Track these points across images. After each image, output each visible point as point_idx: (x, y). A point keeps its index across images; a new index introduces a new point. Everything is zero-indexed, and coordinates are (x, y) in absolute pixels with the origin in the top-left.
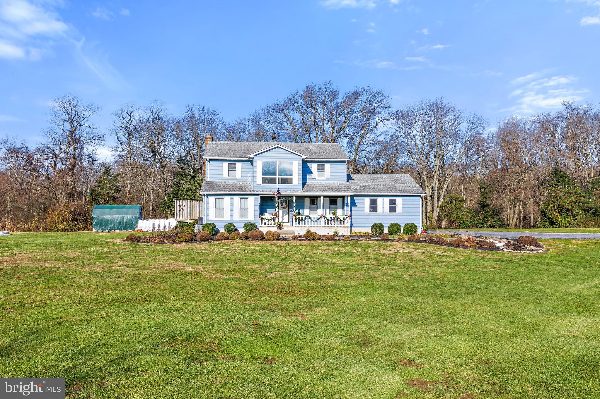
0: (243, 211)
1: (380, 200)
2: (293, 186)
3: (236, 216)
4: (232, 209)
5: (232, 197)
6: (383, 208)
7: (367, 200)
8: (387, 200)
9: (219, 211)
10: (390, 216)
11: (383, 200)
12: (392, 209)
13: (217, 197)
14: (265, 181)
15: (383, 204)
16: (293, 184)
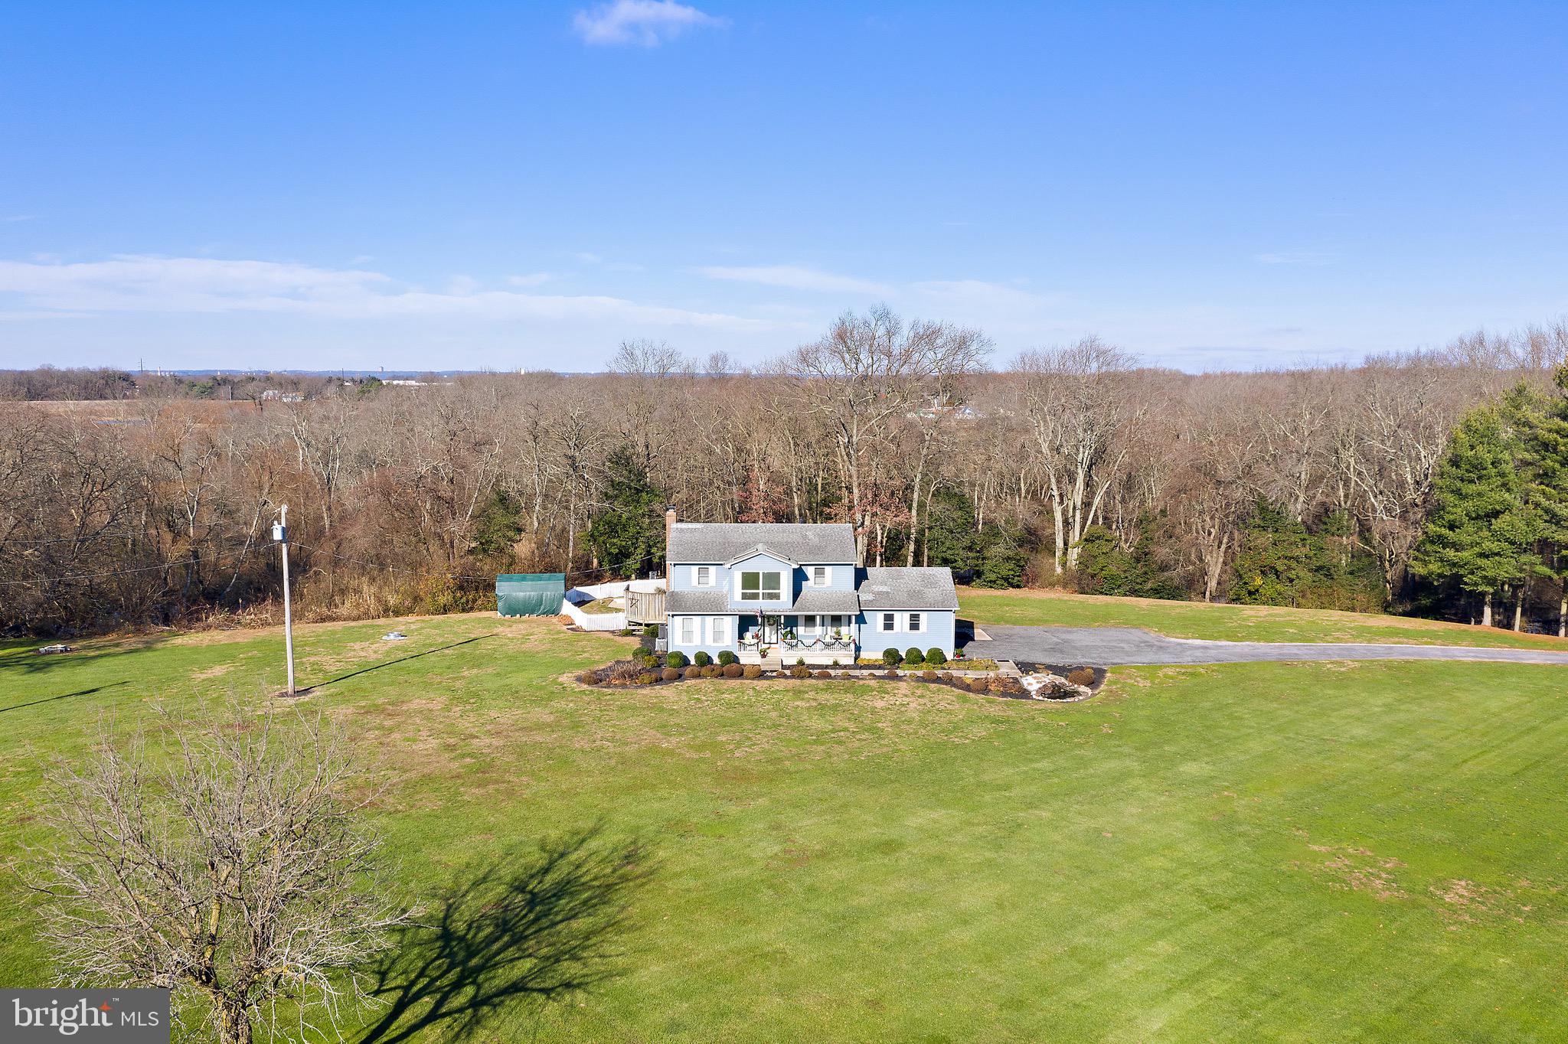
0: (718, 635)
1: (897, 616)
2: (780, 603)
3: (709, 641)
4: (703, 633)
5: (704, 617)
6: (902, 625)
7: (880, 616)
8: (907, 615)
9: (687, 635)
10: (907, 638)
12: (914, 626)
13: (684, 617)
14: (745, 596)
16: (781, 600)
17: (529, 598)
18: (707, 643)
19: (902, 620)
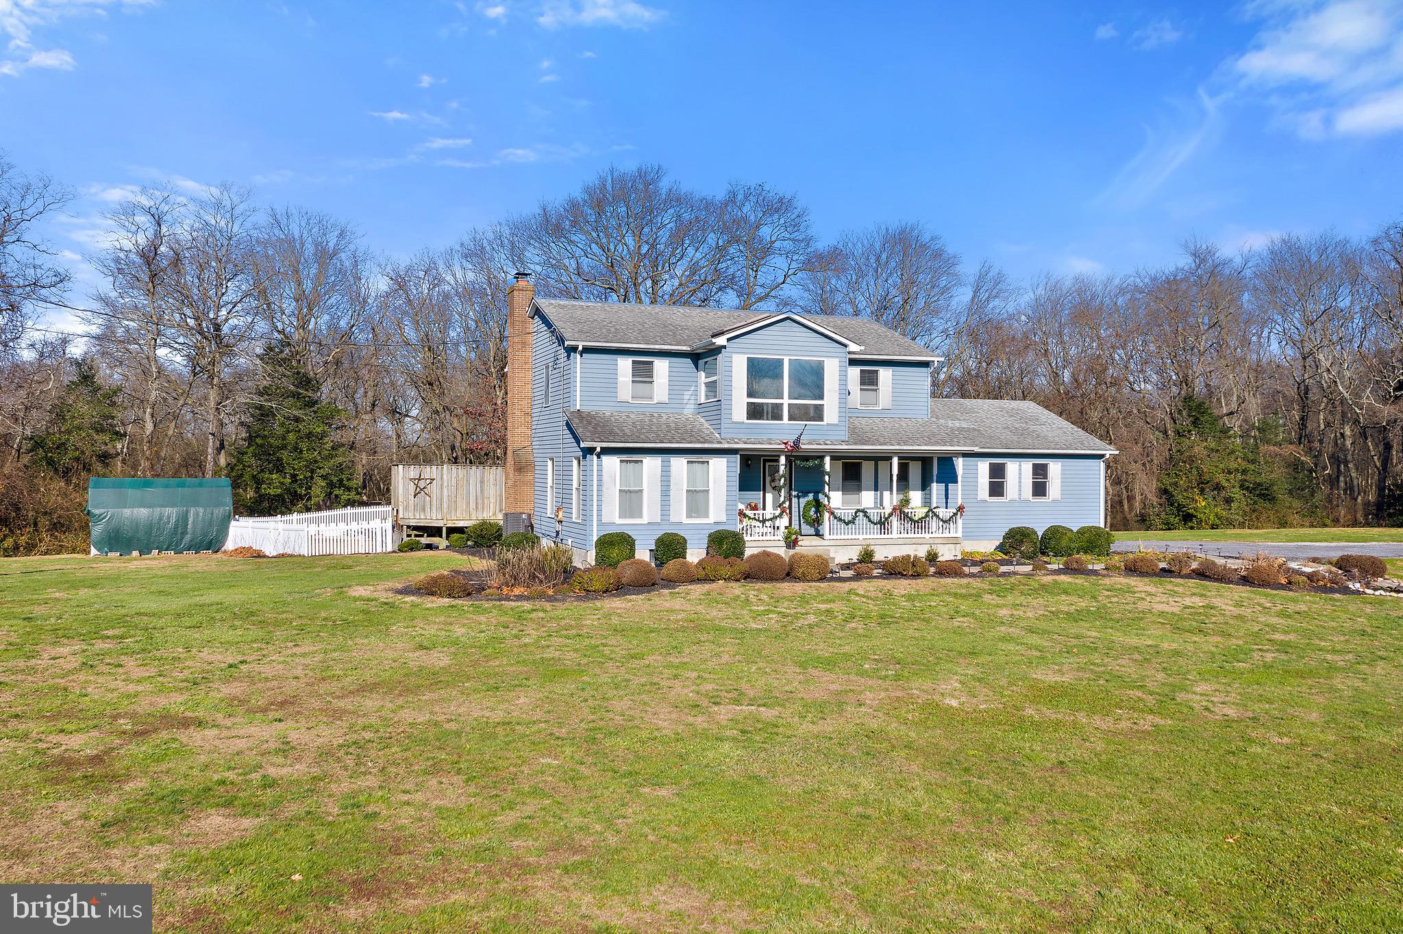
0: (695, 500)
1: (1012, 467)
2: (825, 428)
3: (679, 513)
4: (665, 493)
5: (666, 457)
6: (1020, 486)
7: (984, 466)
8: (1027, 465)
9: (631, 499)
10: (1035, 509)
11: (1020, 466)
12: (1039, 489)
13: (625, 457)
14: (755, 412)
15: (1020, 478)
16: (824, 423)
17: (160, 519)
18: (673, 519)
19: (1018, 474)
